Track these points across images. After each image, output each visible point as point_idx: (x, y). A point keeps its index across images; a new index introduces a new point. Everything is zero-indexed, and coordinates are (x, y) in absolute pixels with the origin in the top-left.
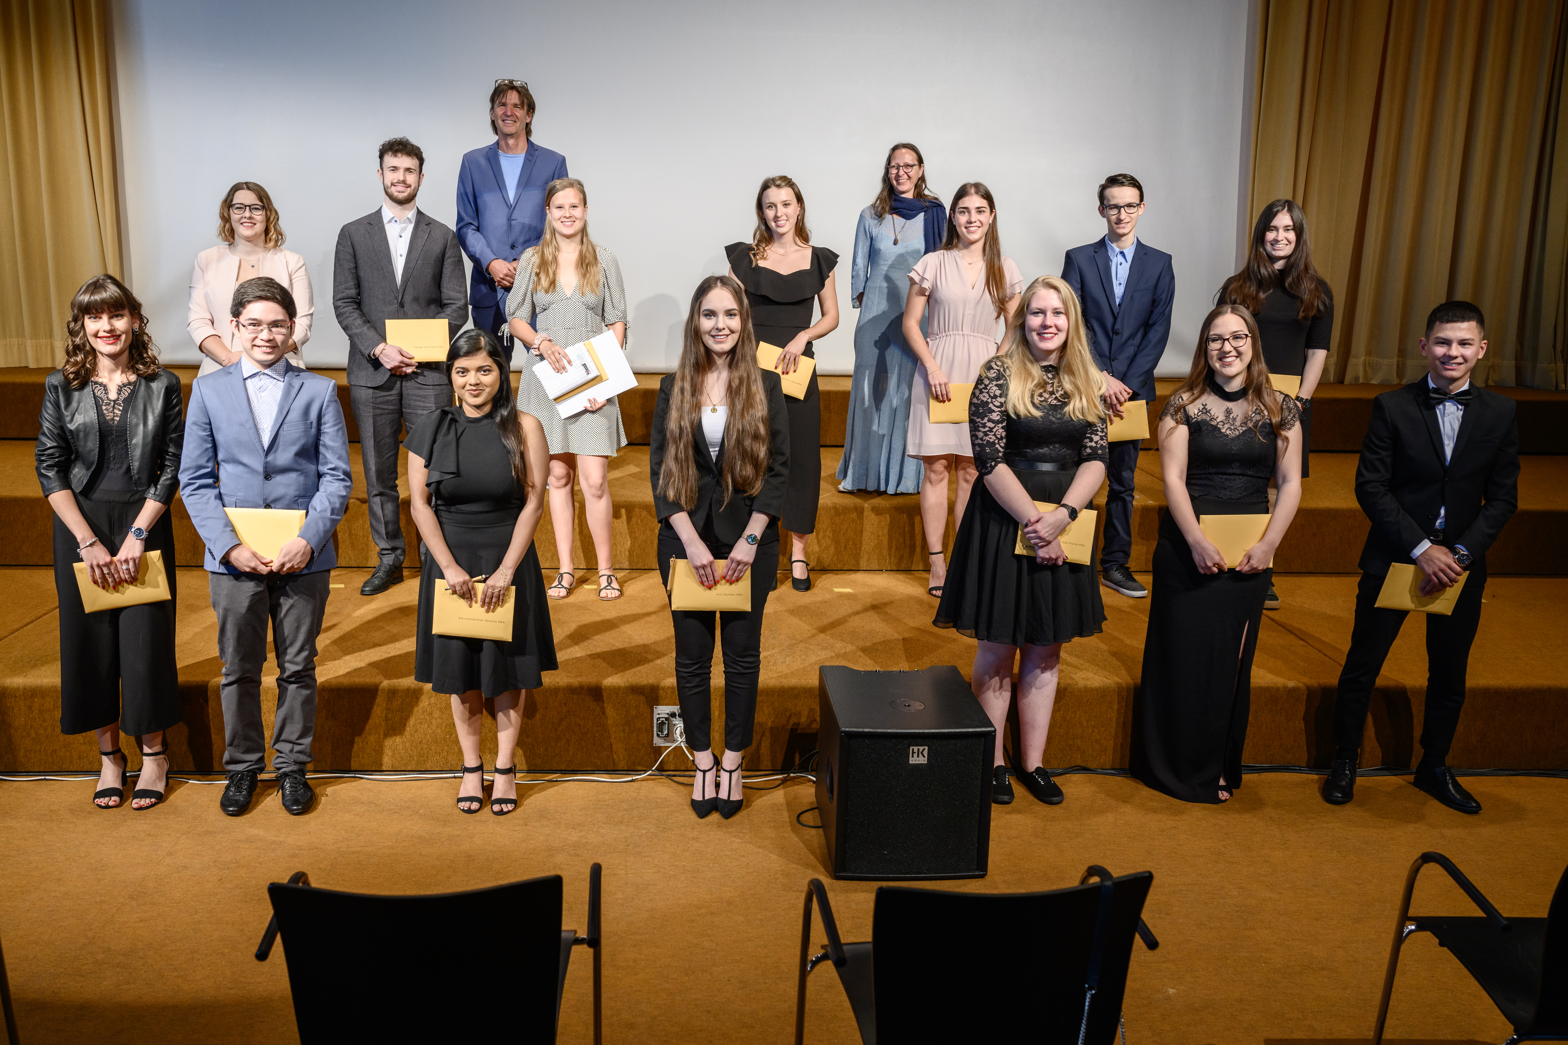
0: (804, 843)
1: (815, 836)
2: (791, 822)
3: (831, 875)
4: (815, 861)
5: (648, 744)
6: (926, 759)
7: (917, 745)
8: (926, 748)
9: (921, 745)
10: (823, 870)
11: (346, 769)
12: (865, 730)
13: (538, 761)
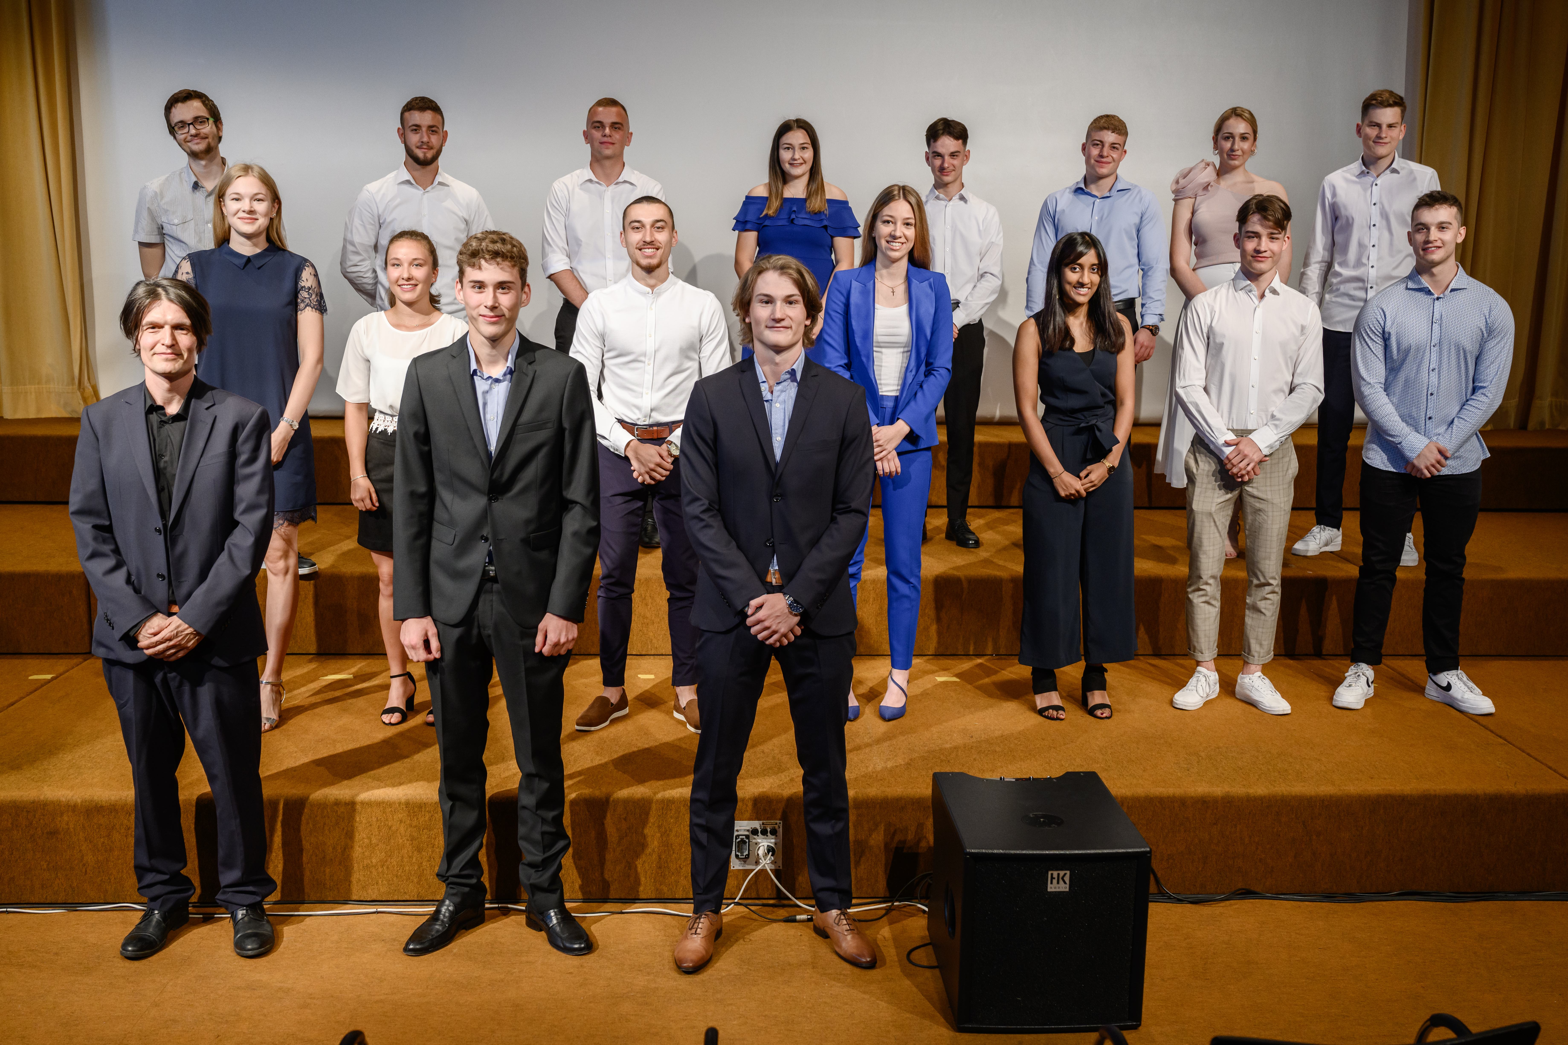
0: (917, 987)
1: (931, 979)
2: (900, 961)
3: (953, 1027)
4: (933, 1009)
6: (1068, 886)
7: (1057, 869)
8: (1068, 872)
9: (1062, 870)
10: (942, 1020)
11: (362, 899)
12: (995, 851)
13: (593, 888)
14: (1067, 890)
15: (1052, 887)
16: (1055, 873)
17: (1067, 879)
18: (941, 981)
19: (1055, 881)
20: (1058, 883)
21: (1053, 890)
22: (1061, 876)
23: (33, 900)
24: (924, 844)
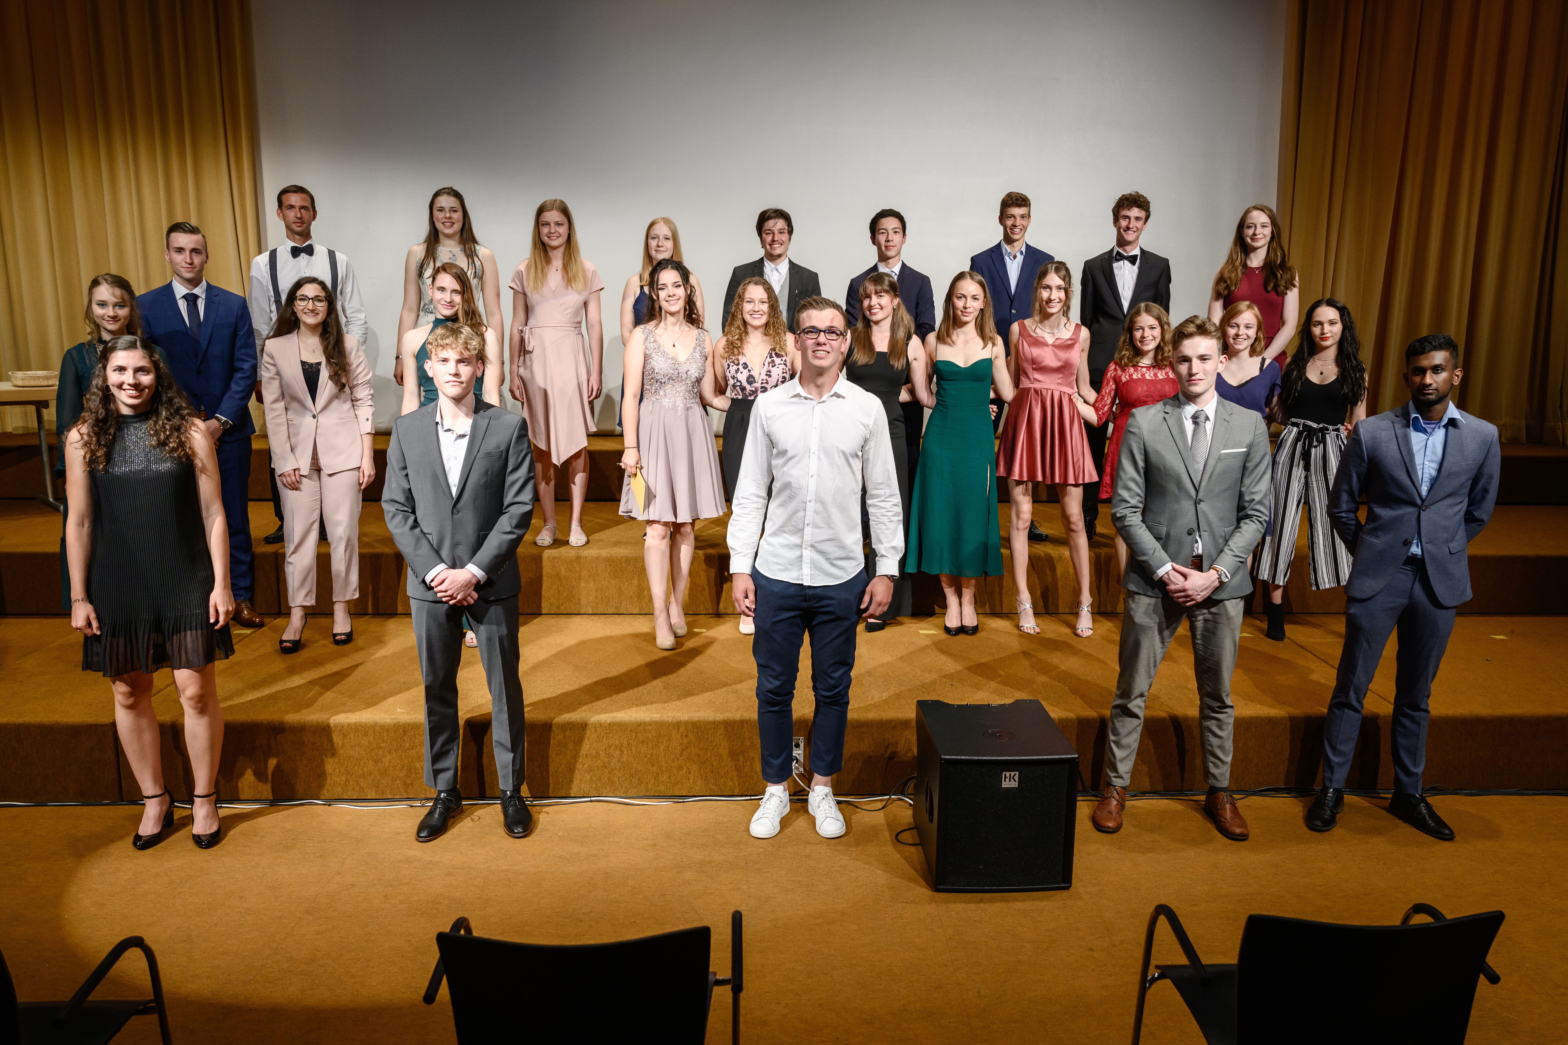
0: (905, 859)
1: (915, 853)
2: (892, 841)
3: (931, 888)
4: (917, 875)
6: (1017, 783)
7: (1009, 771)
8: (1017, 773)
10: (924, 883)
12: (963, 757)
13: (662, 788)
14: (1017, 786)
15: (1006, 784)
16: (1008, 774)
17: (1016, 778)
18: (922, 855)
19: (1007, 780)
20: (1010, 781)
21: (1006, 786)
22: (1012, 776)
24: (910, 754)
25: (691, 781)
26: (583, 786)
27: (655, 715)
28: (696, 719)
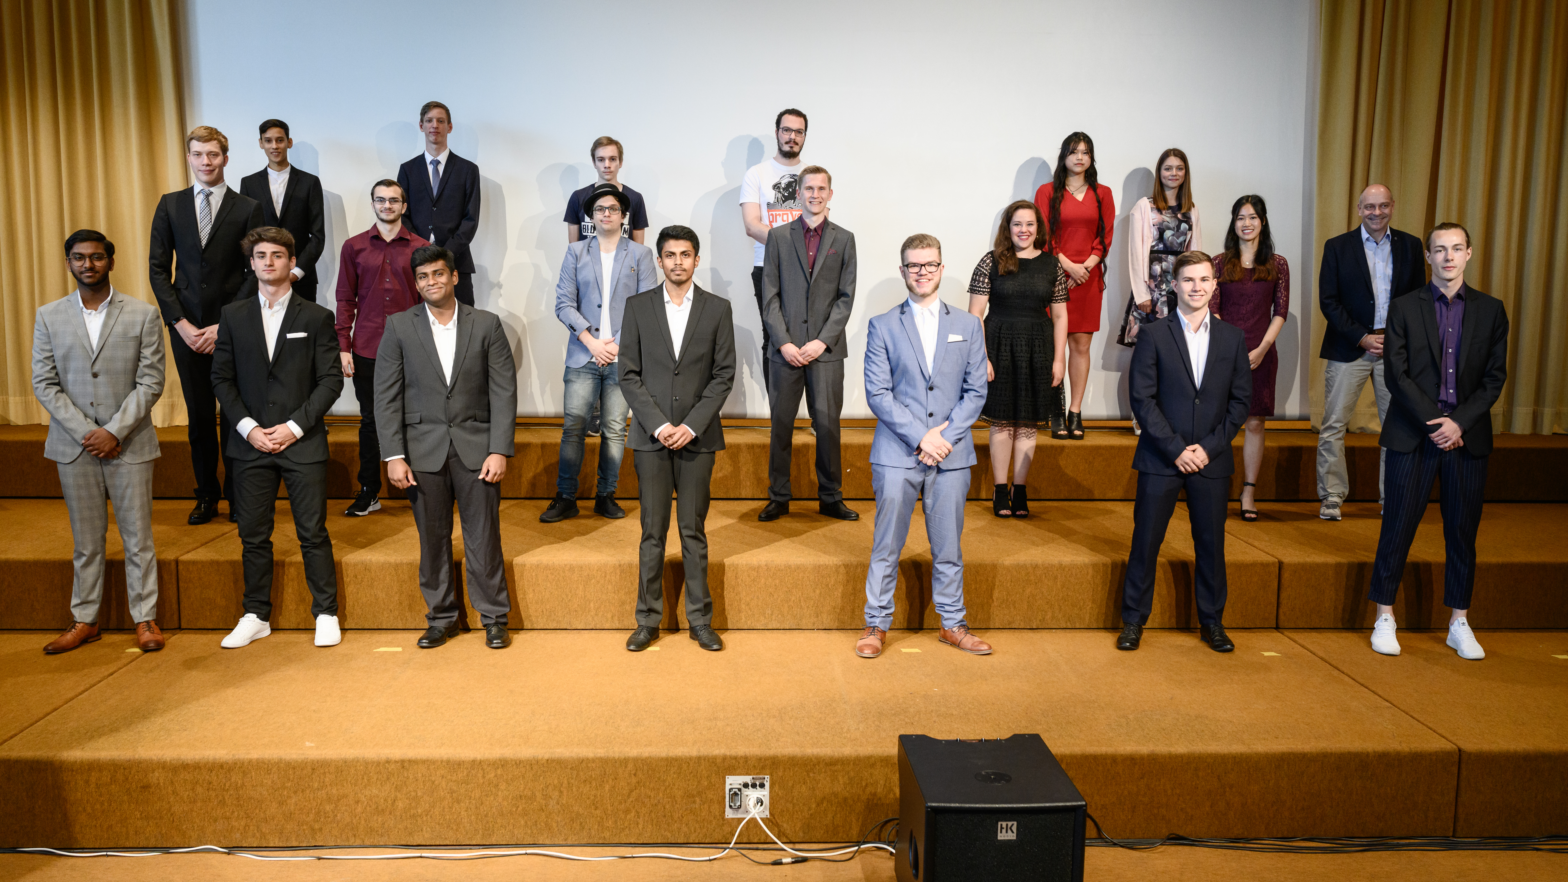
5: (720, 815)
6: (1015, 835)
7: (1006, 821)
11: (409, 844)
12: (952, 805)
13: (607, 834)
14: (1015, 838)
15: (1002, 836)
16: (1004, 824)
17: (1014, 829)
19: (1004, 831)
20: (1007, 832)
21: (1002, 838)
22: (1009, 826)
23: (128, 844)
24: (891, 796)
25: (640, 826)
26: (516, 832)
27: (599, 751)
28: (647, 755)
